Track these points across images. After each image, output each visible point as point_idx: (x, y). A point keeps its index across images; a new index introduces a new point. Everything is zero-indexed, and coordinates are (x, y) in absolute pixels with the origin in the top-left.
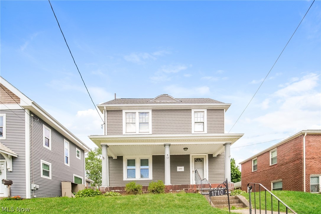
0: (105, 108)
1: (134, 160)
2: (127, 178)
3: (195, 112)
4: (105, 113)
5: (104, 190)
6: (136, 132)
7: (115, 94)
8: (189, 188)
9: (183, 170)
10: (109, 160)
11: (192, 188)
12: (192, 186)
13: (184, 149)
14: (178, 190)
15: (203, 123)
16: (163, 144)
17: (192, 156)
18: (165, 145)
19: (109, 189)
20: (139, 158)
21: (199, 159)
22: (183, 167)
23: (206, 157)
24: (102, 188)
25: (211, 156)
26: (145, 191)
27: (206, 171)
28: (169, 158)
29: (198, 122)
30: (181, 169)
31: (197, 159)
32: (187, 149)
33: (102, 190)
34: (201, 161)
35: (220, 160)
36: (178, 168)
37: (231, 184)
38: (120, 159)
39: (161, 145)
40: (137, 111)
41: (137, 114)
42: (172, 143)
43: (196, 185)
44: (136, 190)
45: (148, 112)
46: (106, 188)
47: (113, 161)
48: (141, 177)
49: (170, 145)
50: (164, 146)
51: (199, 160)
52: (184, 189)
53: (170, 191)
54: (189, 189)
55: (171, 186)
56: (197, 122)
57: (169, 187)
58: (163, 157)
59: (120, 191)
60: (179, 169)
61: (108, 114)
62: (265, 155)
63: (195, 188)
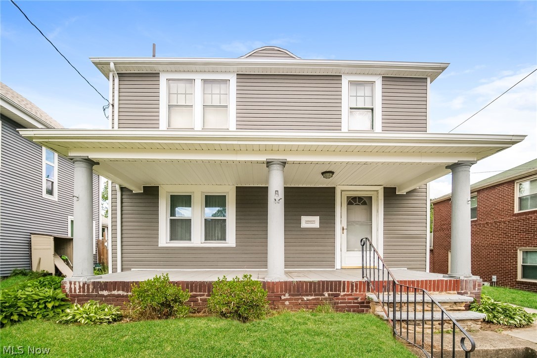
0: (112, 65)
1: (190, 196)
2: (168, 241)
3: (351, 83)
4: (114, 81)
5: (78, 291)
6: (193, 129)
7: (154, 45)
8: (344, 291)
9: (317, 225)
10: (122, 195)
11: (352, 291)
12: (352, 286)
13: (323, 173)
14: (307, 295)
15: (372, 109)
16: (263, 158)
17: (342, 191)
18: (269, 163)
19: (91, 287)
20: (202, 192)
21: (360, 199)
22: (317, 219)
23: (378, 193)
24: (71, 283)
25: (390, 194)
26: (205, 297)
27: (378, 230)
28: (282, 201)
29: (358, 107)
30: (310, 222)
31: (354, 198)
32: (331, 174)
33: (71, 288)
34: (365, 203)
35: (411, 202)
36: (304, 219)
37: (474, 282)
38: (151, 193)
39: (258, 162)
40: (198, 78)
41: (198, 84)
42: (290, 158)
43: (364, 283)
44: (166, 304)
45: (226, 80)
46: (84, 284)
47: (134, 197)
48: (206, 240)
49: (284, 163)
50: (265, 165)
51: (359, 202)
52: (326, 294)
53: (283, 297)
54: (342, 294)
55: (286, 283)
56: (355, 107)
57: (281, 288)
58: (264, 191)
59: (125, 294)
60: (307, 222)
61: (122, 83)
62: (500, 188)
63: (360, 291)
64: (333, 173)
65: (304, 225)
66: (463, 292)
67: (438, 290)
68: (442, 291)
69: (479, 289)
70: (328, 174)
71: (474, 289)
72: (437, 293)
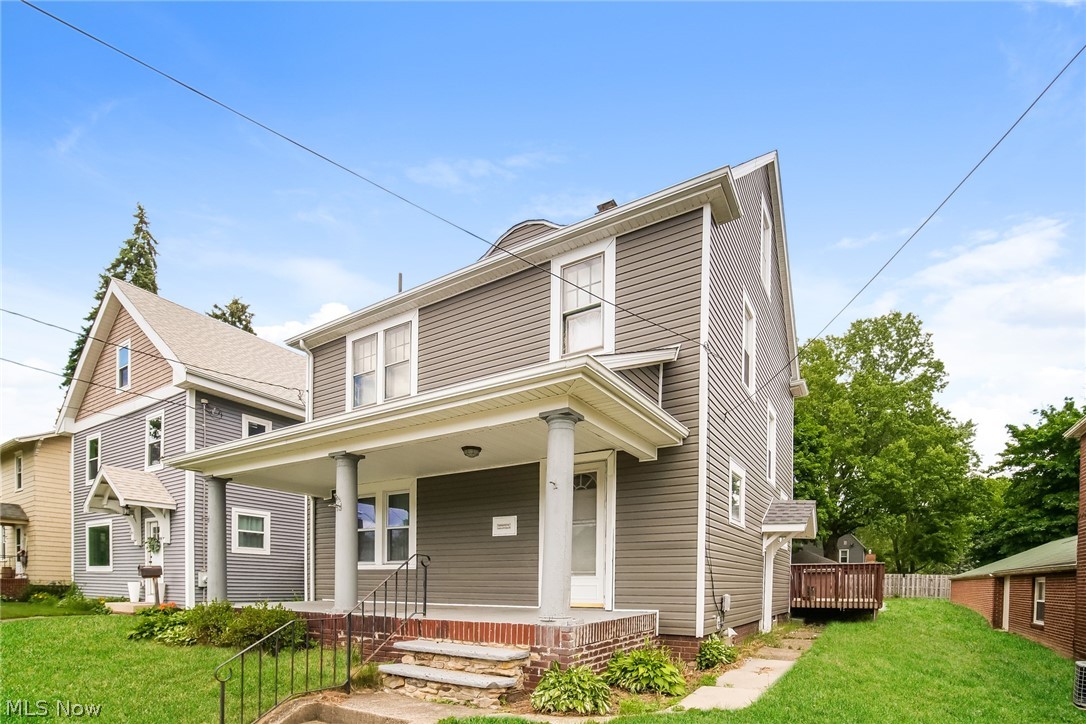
1: (374, 500)
3: (568, 267)
7: (401, 275)
9: (513, 531)
11: (403, 633)
13: (464, 449)
15: (601, 306)
20: (384, 492)
21: (586, 478)
22: (513, 521)
23: (606, 465)
27: (605, 536)
29: (577, 309)
30: (505, 526)
32: (476, 452)
34: (593, 486)
36: (496, 521)
37: (558, 631)
40: (381, 329)
41: (381, 337)
43: (414, 622)
45: (407, 323)
51: (583, 483)
52: (377, 635)
54: (392, 637)
56: (572, 310)
57: (337, 623)
60: (500, 527)
63: (411, 634)
64: (479, 449)
65: (496, 532)
66: (539, 647)
67: (503, 641)
68: (508, 643)
69: (564, 645)
70: (471, 451)
71: (557, 643)
72: (502, 645)
